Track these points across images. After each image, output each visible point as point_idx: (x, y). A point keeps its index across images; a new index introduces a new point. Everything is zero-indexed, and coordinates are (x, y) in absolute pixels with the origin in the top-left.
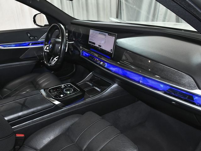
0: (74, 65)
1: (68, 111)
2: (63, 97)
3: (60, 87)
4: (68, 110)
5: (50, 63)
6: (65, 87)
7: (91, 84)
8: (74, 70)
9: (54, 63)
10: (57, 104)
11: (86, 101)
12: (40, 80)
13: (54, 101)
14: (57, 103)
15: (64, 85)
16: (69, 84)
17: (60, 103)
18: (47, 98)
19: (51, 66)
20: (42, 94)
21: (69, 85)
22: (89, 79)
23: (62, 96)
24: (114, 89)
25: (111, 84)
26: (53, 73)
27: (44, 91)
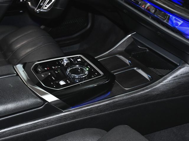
0: (90, 14)
1: (73, 119)
2: (64, 86)
3: (59, 63)
4: (74, 116)
5: (40, 7)
6: (71, 63)
7: (127, 62)
8: (89, 26)
9: (48, 6)
10: (49, 101)
11: (117, 100)
12: (17, 42)
13: (44, 94)
14: (50, 98)
15: (69, 59)
16: (80, 58)
17: (56, 99)
18: (29, 86)
19: (40, 12)
20: (18, 75)
21: (79, 60)
22: (124, 49)
23: (62, 83)
24: (183, 77)
25: (177, 66)
26: (44, 29)
27: (24, 67)
